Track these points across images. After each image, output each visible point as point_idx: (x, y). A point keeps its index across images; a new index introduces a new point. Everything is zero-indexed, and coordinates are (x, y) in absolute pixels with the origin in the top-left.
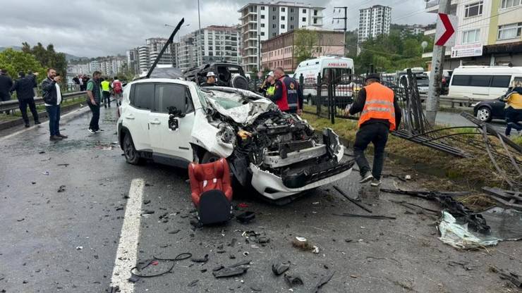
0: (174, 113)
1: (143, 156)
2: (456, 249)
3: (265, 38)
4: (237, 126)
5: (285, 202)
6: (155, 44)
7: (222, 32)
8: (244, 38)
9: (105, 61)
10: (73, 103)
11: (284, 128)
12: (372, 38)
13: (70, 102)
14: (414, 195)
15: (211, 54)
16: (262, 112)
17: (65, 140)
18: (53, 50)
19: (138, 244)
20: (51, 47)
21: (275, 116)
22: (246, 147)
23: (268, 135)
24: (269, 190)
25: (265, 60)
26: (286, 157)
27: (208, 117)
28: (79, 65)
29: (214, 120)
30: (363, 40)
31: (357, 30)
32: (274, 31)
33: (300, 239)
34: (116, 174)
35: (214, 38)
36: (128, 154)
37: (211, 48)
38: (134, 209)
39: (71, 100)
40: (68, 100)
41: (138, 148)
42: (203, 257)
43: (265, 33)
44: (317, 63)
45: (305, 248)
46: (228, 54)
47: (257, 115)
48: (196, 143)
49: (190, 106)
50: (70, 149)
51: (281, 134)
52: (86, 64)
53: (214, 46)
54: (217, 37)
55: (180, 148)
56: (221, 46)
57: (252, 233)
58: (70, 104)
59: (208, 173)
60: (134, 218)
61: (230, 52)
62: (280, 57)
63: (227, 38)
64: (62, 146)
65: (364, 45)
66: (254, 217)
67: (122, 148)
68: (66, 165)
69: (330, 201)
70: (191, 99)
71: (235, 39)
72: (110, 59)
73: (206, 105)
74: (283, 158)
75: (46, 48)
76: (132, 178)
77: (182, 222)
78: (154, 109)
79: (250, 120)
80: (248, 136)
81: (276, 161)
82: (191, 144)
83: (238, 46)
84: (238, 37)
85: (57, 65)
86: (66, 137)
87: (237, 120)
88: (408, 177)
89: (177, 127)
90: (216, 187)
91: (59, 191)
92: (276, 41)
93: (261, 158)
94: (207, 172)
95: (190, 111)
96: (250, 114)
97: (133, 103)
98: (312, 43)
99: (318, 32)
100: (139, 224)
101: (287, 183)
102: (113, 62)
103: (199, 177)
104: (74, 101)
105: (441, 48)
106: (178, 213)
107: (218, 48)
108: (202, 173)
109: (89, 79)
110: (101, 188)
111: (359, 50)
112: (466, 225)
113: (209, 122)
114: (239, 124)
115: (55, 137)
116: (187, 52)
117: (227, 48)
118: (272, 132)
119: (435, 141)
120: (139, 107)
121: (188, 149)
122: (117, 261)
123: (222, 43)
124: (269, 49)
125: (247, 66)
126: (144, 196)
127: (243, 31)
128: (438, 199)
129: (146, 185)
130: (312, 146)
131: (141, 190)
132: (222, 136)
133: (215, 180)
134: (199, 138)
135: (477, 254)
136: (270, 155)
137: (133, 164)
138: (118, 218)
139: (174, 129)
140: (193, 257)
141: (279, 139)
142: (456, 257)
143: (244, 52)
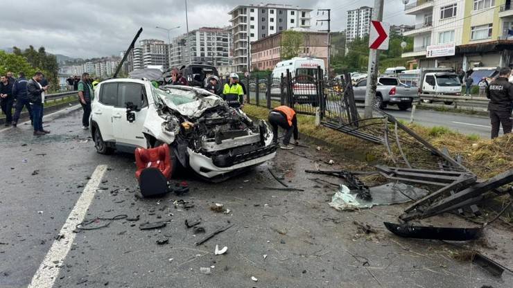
0: (131, 107)
1: (109, 146)
2: (337, 210)
3: (255, 39)
4: (182, 118)
5: (219, 180)
6: (149, 45)
7: (213, 34)
8: (235, 39)
9: (100, 62)
10: (62, 103)
11: (221, 119)
12: (360, 38)
13: (59, 102)
14: (330, 174)
15: (203, 55)
16: (210, 107)
17: (48, 135)
18: (44, 52)
19: (88, 210)
20: (42, 50)
21: (221, 110)
22: (189, 135)
23: (207, 125)
24: (203, 169)
25: (254, 60)
26: (221, 143)
27: (158, 111)
28: (73, 66)
29: (164, 113)
30: (351, 41)
31: (345, 31)
32: (263, 32)
33: (218, 205)
34: (85, 161)
35: (206, 39)
36: (98, 145)
37: (202, 49)
38: (92, 187)
39: (60, 99)
40: (57, 100)
41: (105, 139)
42: (135, 218)
43: (254, 34)
44: (291, 64)
45: (220, 210)
46: (219, 54)
47: (204, 109)
48: (147, 132)
49: (146, 101)
50: (50, 142)
51: (219, 124)
52: (80, 65)
53: (206, 47)
54: (209, 39)
55: (137, 137)
56: (212, 47)
57: (181, 201)
58: (59, 104)
59: (153, 156)
60: (90, 192)
61: (221, 52)
62: (269, 57)
63: (218, 39)
64: (44, 140)
65: (352, 45)
66: (188, 190)
67: (94, 140)
68: (43, 155)
69: (258, 179)
70: (146, 96)
71: (226, 40)
72: (105, 60)
73: (157, 101)
74: (218, 144)
75: (37, 51)
76: (98, 164)
77: (129, 195)
78: (117, 105)
79: (198, 113)
80: (190, 126)
81: (212, 147)
82: (144, 133)
83: (229, 48)
84: (229, 38)
85: (48, 66)
86: (49, 133)
87: (183, 113)
88: (331, 161)
89: (134, 119)
90: (158, 166)
91: (33, 174)
92: (265, 41)
93: (200, 144)
94: (151, 155)
95: (145, 106)
96: (199, 108)
97: (101, 101)
98: (298, 44)
99: (304, 33)
100: (93, 197)
101: (216, 163)
102: (107, 63)
103: (144, 159)
104: (63, 101)
105: (376, 51)
106: (127, 189)
107: (209, 49)
108: (148, 157)
109: (79, 80)
110: (70, 172)
111: (347, 50)
112: (356, 195)
113: (160, 115)
114: (186, 117)
115: (38, 132)
116: (179, 53)
117: (219, 49)
118: (210, 122)
119: (346, 127)
120: (107, 104)
121: (143, 138)
122: (68, 220)
123: (213, 44)
124: (257, 50)
125: (238, 66)
126: (104, 177)
127: (233, 32)
128: (345, 176)
129: (108, 169)
130: (247, 135)
131: (103, 173)
132: (166, 126)
133: (158, 162)
134: (150, 129)
135: (352, 213)
136: (208, 141)
137: (102, 153)
138: (78, 193)
139: (131, 121)
140: (128, 218)
141: (217, 129)
142: (333, 214)
143: (234, 53)
